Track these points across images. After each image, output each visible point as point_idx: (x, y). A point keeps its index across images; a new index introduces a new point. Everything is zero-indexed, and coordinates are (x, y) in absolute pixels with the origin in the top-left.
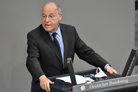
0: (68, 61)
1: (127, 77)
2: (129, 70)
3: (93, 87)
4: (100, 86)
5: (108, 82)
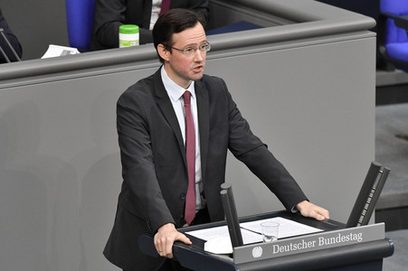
0: (222, 189)
1: (359, 227)
2: (365, 211)
3: (280, 249)
4: (296, 247)
5: (316, 238)
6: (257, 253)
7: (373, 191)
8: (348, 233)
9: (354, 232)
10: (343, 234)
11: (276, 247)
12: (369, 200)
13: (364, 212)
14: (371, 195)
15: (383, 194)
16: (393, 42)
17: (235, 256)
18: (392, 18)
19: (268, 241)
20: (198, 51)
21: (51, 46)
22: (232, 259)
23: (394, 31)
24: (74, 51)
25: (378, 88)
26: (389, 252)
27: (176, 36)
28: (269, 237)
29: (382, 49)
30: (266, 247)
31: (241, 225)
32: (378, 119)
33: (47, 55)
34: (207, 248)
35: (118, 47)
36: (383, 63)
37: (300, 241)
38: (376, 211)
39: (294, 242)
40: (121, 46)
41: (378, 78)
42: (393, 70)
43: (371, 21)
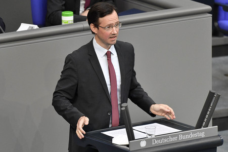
1: (202, 129)
3: (156, 142)
4: (166, 140)
5: (178, 135)
6: (143, 144)
7: (211, 107)
8: (196, 132)
9: (199, 132)
10: (193, 133)
11: (154, 141)
12: (208, 112)
13: (206, 119)
14: (210, 110)
15: (216, 109)
16: (223, 20)
17: (130, 146)
18: (221, 5)
19: (149, 137)
20: (114, 28)
21: (22, 24)
22: (128, 148)
23: (222, 13)
24: (36, 27)
25: (213, 47)
26: (220, 143)
27: (101, 19)
28: (150, 135)
29: (216, 24)
30: (149, 141)
31: (134, 128)
32: (213, 65)
33: (20, 30)
34: (114, 141)
35: (61, 24)
36: (216, 32)
37: (168, 137)
38: (213, 119)
39: (165, 138)
40: (63, 24)
41: (213, 41)
42: (222, 36)
43: (209, 8)
